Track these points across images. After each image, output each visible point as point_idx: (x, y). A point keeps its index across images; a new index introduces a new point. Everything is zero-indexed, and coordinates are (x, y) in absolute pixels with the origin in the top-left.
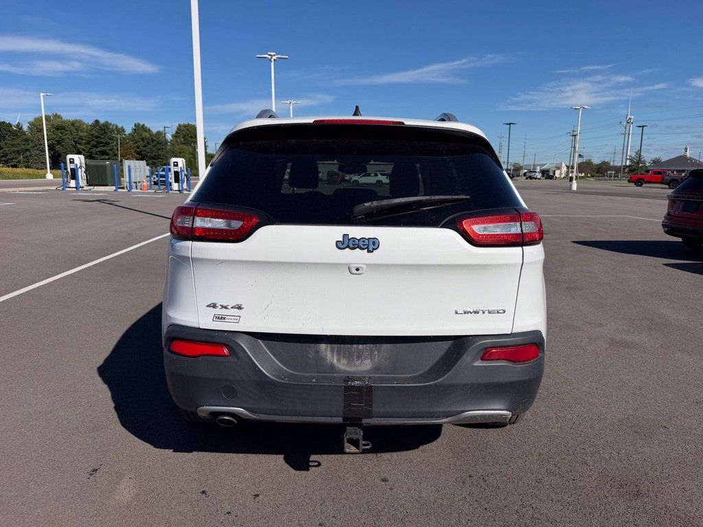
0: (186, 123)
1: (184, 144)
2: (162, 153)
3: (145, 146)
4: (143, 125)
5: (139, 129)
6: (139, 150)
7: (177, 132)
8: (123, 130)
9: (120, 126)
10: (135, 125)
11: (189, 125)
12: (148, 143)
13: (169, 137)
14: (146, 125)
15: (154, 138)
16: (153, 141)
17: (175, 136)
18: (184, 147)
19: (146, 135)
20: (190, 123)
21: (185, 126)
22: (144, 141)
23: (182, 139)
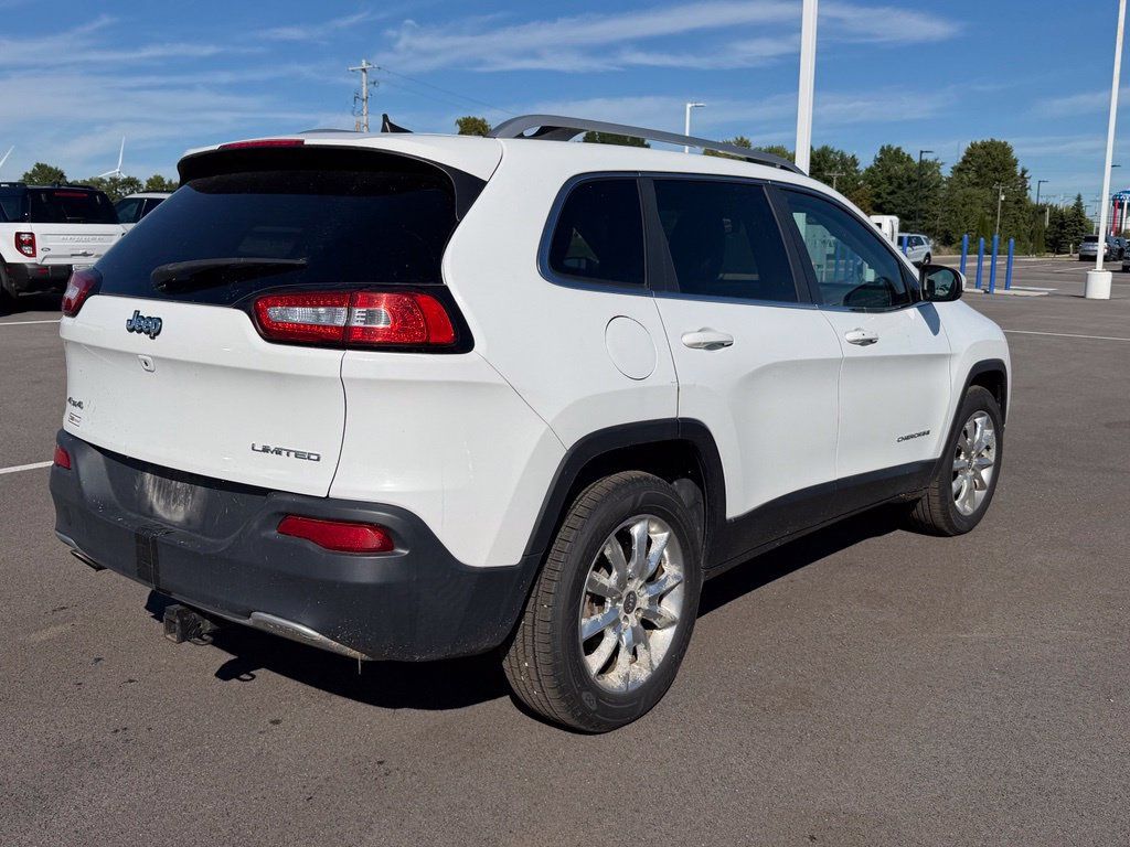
0: (987, 139)
1: (977, 184)
2: (925, 207)
3: (893, 193)
4: (899, 149)
5: (891, 156)
6: (879, 201)
7: (965, 161)
8: (854, 162)
9: (849, 155)
10: (882, 150)
11: (992, 143)
12: (900, 187)
13: (946, 172)
14: (903, 150)
15: (914, 176)
16: (910, 181)
17: (958, 170)
18: (976, 191)
19: (898, 169)
20: (997, 140)
21: (984, 146)
22: (891, 184)
23: (972, 175)
